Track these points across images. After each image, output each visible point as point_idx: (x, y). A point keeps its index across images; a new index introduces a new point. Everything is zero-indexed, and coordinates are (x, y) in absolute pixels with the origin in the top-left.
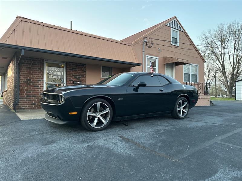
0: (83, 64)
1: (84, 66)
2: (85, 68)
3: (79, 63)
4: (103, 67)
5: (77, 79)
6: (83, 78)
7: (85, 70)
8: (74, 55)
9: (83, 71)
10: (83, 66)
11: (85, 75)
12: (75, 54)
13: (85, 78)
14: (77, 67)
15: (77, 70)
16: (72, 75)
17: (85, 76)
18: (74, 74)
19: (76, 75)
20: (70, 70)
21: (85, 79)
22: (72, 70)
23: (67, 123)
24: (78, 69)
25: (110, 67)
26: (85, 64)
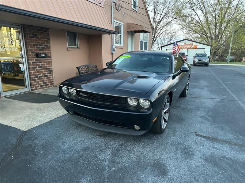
0: (45, 28)
1: (47, 30)
2: (48, 34)
3: (40, 27)
4: (67, 32)
5: (40, 50)
6: (47, 48)
7: (49, 36)
9: (46, 38)
11: (49, 43)
13: (50, 48)
14: (38, 32)
15: (38, 38)
16: (34, 45)
17: (50, 46)
18: (36, 42)
19: (38, 44)
20: (30, 37)
21: (50, 50)
22: (33, 37)
23: (146, 132)
24: (40, 36)
25: (75, 33)
26: (48, 29)
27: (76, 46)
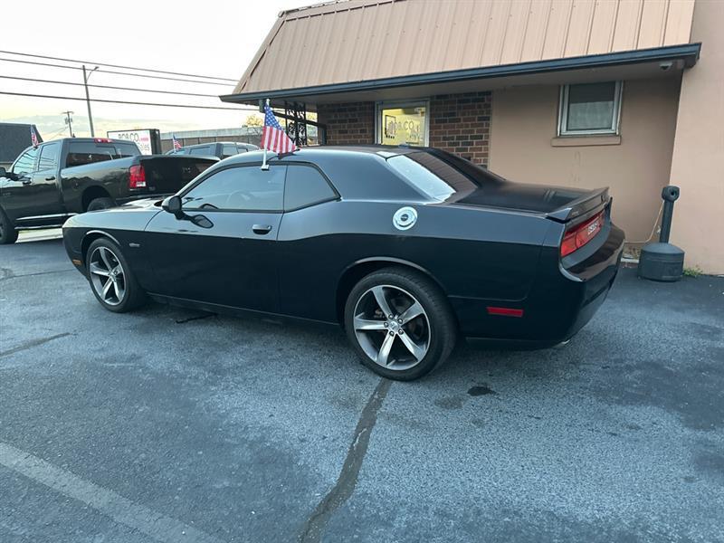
0: (480, 94)
1: (486, 98)
3: (466, 94)
5: (458, 149)
6: (477, 144)
7: (489, 112)
8: (360, 85)
9: (480, 119)
10: (483, 100)
11: (487, 131)
12: (362, 82)
13: (486, 143)
14: (459, 108)
15: (459, 120)
16: (445, 139)
17: (487, 137)
18: (450, 133)
19: (455, 136)
21: (487, 149)
22: (445, 121)
24: (463, 114)
25: (614, 83)
26: (489, 93)
27: (610, 128)
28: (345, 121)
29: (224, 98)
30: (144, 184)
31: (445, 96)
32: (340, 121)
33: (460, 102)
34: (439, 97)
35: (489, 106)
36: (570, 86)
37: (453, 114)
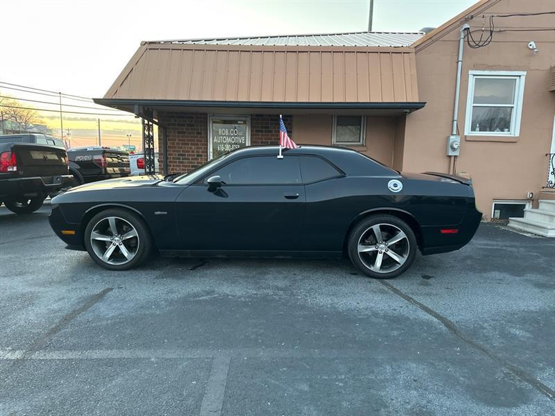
7: (291, 128)
10: (287, 121)
14: (272, 124)
18: (265, 139)
20: (257, 131)
22: (262, 131)
25: (361, 117)
26: (290, 117)
27: (359, 141)
28: (184, 125)
29: (97, 101)
30: (15, 169)
31: (262, 115)
32: (178, 125)
33: (271, 120)
34: (257, 115)
35: (291, 124)
36: (338, 116)
37: (268, 128)
